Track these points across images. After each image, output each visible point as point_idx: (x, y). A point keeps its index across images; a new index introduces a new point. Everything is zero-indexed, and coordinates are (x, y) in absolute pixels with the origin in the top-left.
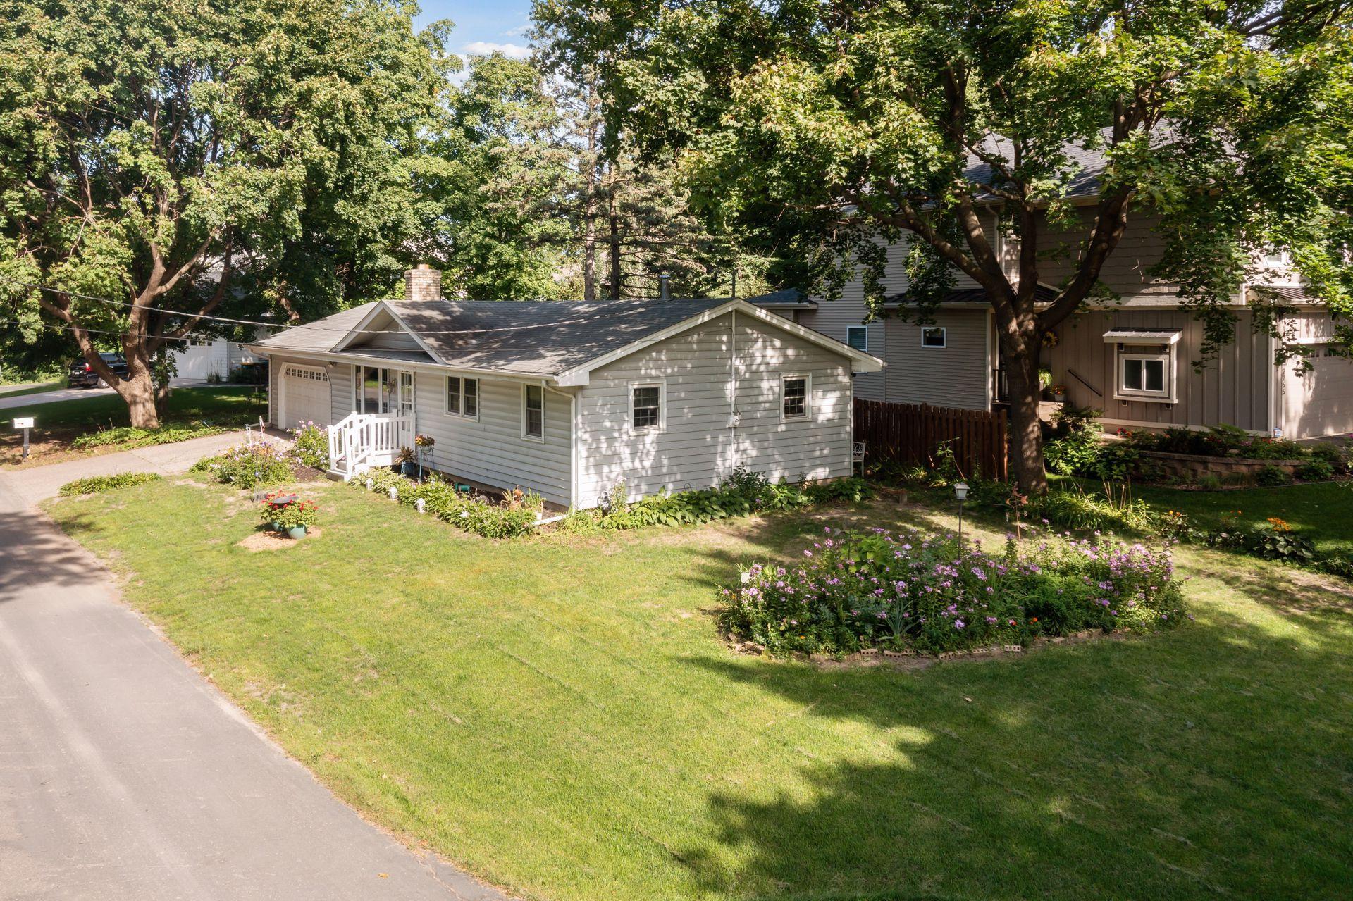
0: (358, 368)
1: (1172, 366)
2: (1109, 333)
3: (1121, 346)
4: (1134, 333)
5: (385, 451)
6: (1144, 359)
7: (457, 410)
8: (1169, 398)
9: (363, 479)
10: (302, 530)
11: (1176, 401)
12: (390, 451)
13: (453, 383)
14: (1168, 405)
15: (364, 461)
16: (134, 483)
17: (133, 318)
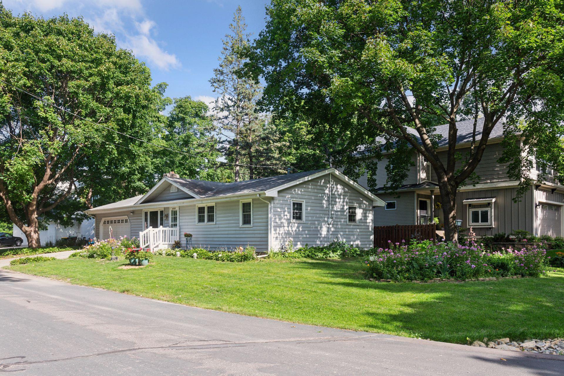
0: (146, 213)
1: (492, 213)
2: (465, 201)
3: (470, 205)
4: (475, 200)
5: (166, 243)
6: (480, 210)
7: (203, 221)
8: (491, 225)
9: (160, 252)
10: (147, 261)
11: (494, 227)
12: (168, 243)
13: (201, 210)
14: (490, 228)
15: (157, 246)
16: (45, 261)
17: (34, 195)
